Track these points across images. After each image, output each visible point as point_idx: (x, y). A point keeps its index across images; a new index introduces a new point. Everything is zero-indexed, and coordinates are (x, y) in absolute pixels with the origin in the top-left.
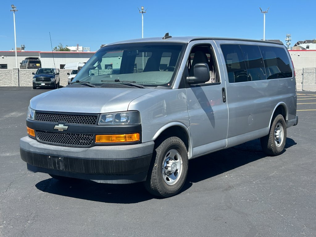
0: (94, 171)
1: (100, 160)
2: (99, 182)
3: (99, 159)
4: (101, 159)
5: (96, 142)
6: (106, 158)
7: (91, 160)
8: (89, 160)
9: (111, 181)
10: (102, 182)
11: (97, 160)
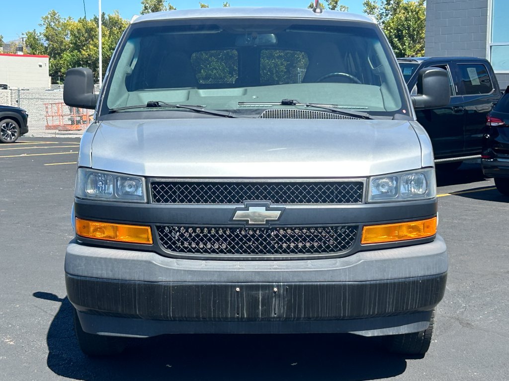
0: (374, 309)
1: (391, 284)
2: (370, 335)
3: (389, 281)
4: (392, 281)
5: (363, 242)
6: (404, 276)
7: (371, 285)
8: (366, 286)
9: (396, 328)
10: (376, 335)
11: (384, 284)
